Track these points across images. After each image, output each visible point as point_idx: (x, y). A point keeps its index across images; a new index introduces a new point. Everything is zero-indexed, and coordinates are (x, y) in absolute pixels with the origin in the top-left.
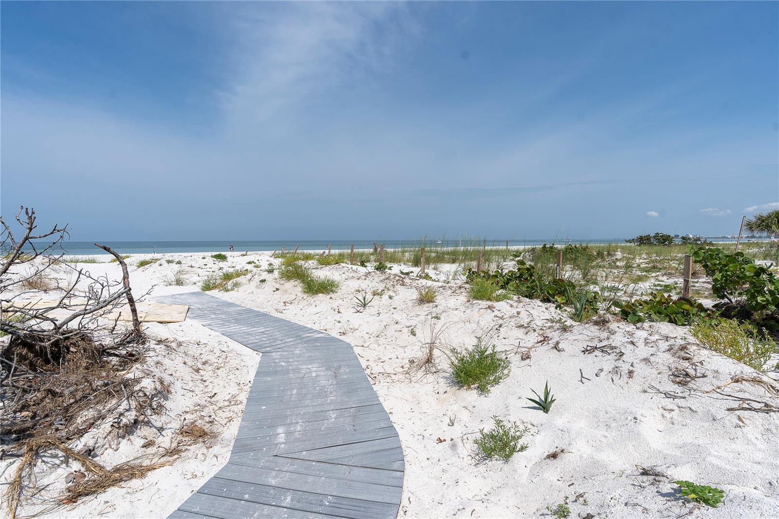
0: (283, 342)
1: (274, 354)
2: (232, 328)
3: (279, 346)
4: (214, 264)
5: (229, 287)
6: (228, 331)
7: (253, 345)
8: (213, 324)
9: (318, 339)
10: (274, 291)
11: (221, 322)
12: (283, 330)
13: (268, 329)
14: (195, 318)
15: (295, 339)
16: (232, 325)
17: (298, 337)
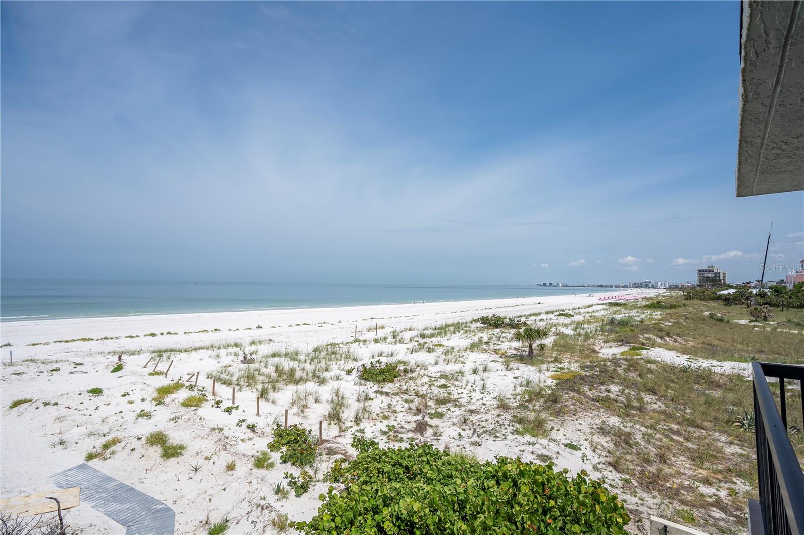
0: (140, 515)
1: (133, 527)
2: (111, 507)
3: (137, 520)
4: (90, 400)
5: (108, 457)
6: (108, 511)
7: (122, 522)
8: (98, 505)
9: (159, 511)
10: (140, 458)
11: (103, 502)
12: (141, 504)
13: (131, 505)
14: (86, 500)
15: (147, 512)
16: (110, 504)
17: (149, 510)
